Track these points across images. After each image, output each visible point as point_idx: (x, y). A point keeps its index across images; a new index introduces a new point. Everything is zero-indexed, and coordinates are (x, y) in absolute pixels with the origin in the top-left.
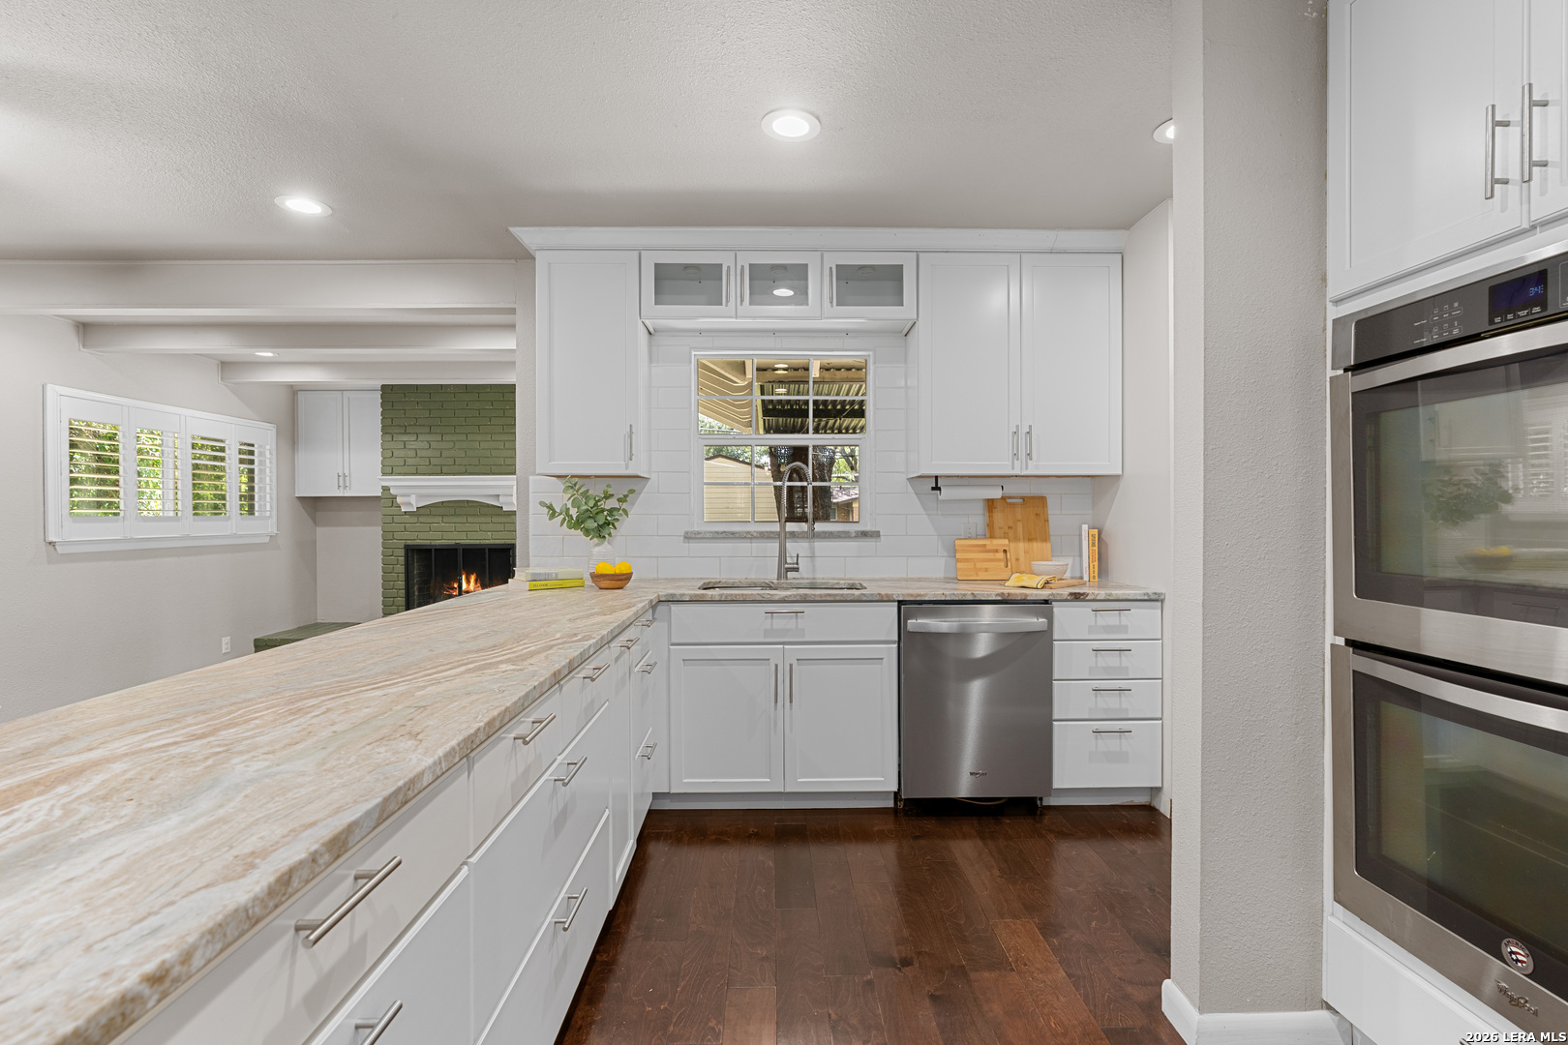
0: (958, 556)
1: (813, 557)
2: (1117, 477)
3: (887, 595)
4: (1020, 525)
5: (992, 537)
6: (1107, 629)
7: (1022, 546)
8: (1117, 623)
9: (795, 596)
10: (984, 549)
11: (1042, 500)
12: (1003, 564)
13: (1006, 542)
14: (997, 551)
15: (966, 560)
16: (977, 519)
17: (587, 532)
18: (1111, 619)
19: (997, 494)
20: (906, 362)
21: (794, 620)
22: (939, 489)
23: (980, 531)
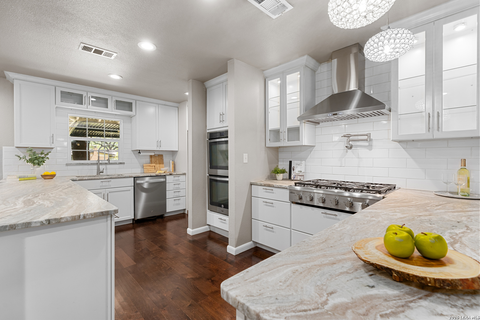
0: (144, 168)
1: (106, 169)
2: (177, 151)
3: (131, 176)
4: (158, 161)
5: (152, 163)
6: (176, 180)
7: (158, 165)
8: (178, 179)
9: (109, 177)
10: (150, 166)
11: (162, 155)
12: (154, 169)
13: (155, 164)
14: (153, 166)
15: (146, 169)
16: (148, 160)
17: (34, 164)
18: (177, 178)
19: (153, 154)
20: (131, 123)
21: (108, 183)
22: (140, 153)
23: (149, 162)
